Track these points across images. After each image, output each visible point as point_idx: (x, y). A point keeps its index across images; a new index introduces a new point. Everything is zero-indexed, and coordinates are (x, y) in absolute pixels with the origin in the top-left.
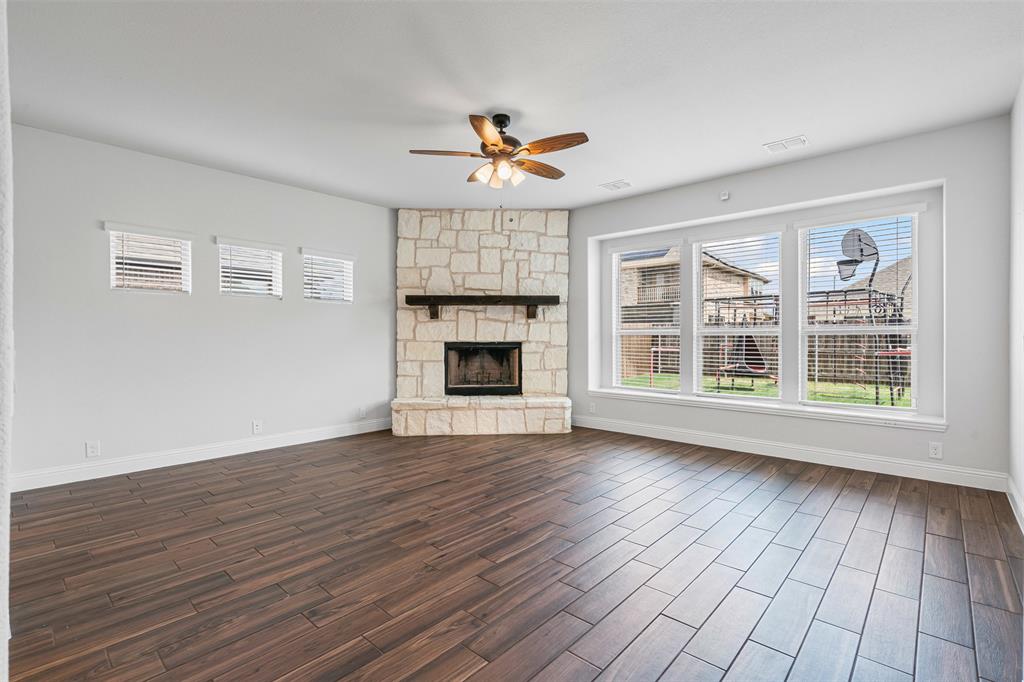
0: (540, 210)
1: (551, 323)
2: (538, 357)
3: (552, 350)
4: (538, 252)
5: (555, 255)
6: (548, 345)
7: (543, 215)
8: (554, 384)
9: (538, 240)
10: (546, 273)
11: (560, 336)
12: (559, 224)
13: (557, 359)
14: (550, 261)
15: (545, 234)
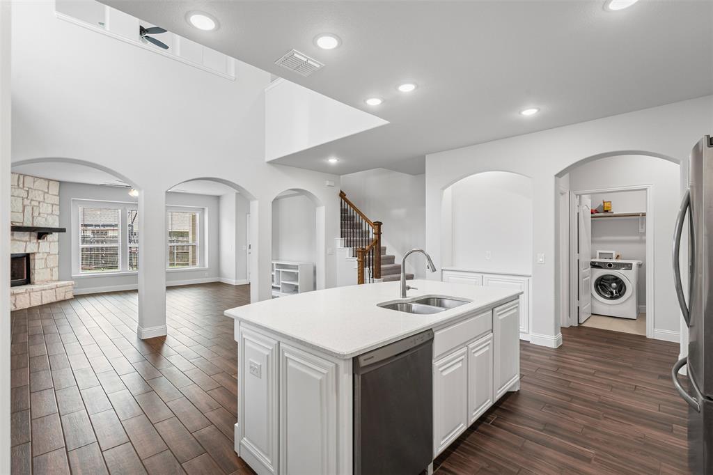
0: (45, 179)
1: (50, 242)
2: (43, 261)
3: (51, 257)
4: (44, 202)
5: (53, 205)
6: (49, 254)
7: (47, 183)
8: (52, 275)
9: (44, 196)
10: (48, 214)
11: (55, 248)
12: (54, 189)
13: (53, 261)
14: (50, 207)
15: (48, 193)
